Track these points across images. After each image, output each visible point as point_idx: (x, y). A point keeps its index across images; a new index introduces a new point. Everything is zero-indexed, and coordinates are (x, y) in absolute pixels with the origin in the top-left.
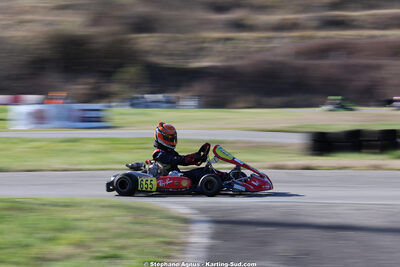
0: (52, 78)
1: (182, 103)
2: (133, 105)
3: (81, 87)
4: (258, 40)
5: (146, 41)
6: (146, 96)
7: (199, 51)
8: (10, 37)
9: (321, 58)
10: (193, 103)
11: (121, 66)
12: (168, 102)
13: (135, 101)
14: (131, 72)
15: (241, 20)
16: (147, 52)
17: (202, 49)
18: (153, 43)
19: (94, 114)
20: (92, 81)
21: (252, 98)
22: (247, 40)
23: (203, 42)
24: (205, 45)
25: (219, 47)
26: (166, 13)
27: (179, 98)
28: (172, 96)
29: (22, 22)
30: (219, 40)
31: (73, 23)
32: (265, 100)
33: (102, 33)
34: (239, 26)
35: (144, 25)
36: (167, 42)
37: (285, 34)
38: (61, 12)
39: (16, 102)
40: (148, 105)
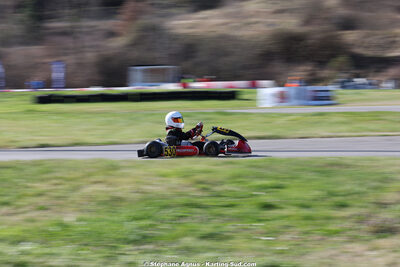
0: (278, 67)
1: (384, 85)
2: (344, 87)
3: (302, 71)
5: (350, 36)
6: (355, 80)
7: (392, 44)
10: (390, 85)
11: (333, 56)
12: (370, 84)
14: (341, 59)
16: (353, 45)
17: (394, 42)
18: (354, 38)
19: (323, 94)
20: (309, 68)
23: (395, 36)
24: (396, 39)
26: (366, 15)
27: (381, 82)
28: (375, 80)
29: (249, 24)
31: (291, 24)
33: (316, 31)
35: (348, 24)
39: (254, 86)
40: (357, 87)
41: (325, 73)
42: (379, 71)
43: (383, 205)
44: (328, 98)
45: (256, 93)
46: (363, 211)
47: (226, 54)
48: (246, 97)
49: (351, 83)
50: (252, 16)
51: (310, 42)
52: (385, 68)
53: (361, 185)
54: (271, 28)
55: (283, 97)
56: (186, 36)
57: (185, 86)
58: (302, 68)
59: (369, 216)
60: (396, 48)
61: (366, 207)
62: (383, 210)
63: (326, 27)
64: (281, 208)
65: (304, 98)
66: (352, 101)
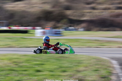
0: (43, 22)
1: (79, 30)
2: (66, 30)
3: (51, 24)
4: (99, 12)
5: (68, 12)
6: (69, 28)
7: (83, 15)
8: (30, 11)
9: (117, 18)
10: (82, 29)
11: (62, 19)
12: (75, 29)
13: (66, 29)
14: (65, 20)
15: (94, 7)
16: (69, 15)
17: (84, 15)
18: (70, 13)
19: (58, 32)
20: (53, 23)
21: (98, 28)
22: (96, 12)
24: (84, 14)
25: (88, 14)
26: (74, 5)
27: (78, 28)
28: (77, 28)
29: (33, 7)
30: (88, 12)
31: (48, 7)
32: (102, 29)
33: (56, 10)
34: (94, 8)
35: (68, 8)
36: (74, 13)
37: (106, 11)
38: (44, 4)
39: (34, 29)
40: (70, 30)
41: (59, 25)
42: (78, 25)
43: (79, 71)
44: (60, 34)
45: (35, 31)
46: (72, 73)
47: (25, 17)
48: (31, 32)
49: (68, 29)
50: (34, 4)
51: (54, 14)
52: (81, 24)
53: (71, 64)
54: (41, 9)
55: (44, 33)
56: (11, 10)
57: (10, 28)
58: (51, 23)
59: (74, 75)
60: (85, 17)
61: (72, 72)
62: (78, 73)
63: (60, 9)
64: (43, 72)
65: (52, 34)
66: (69, 35)
